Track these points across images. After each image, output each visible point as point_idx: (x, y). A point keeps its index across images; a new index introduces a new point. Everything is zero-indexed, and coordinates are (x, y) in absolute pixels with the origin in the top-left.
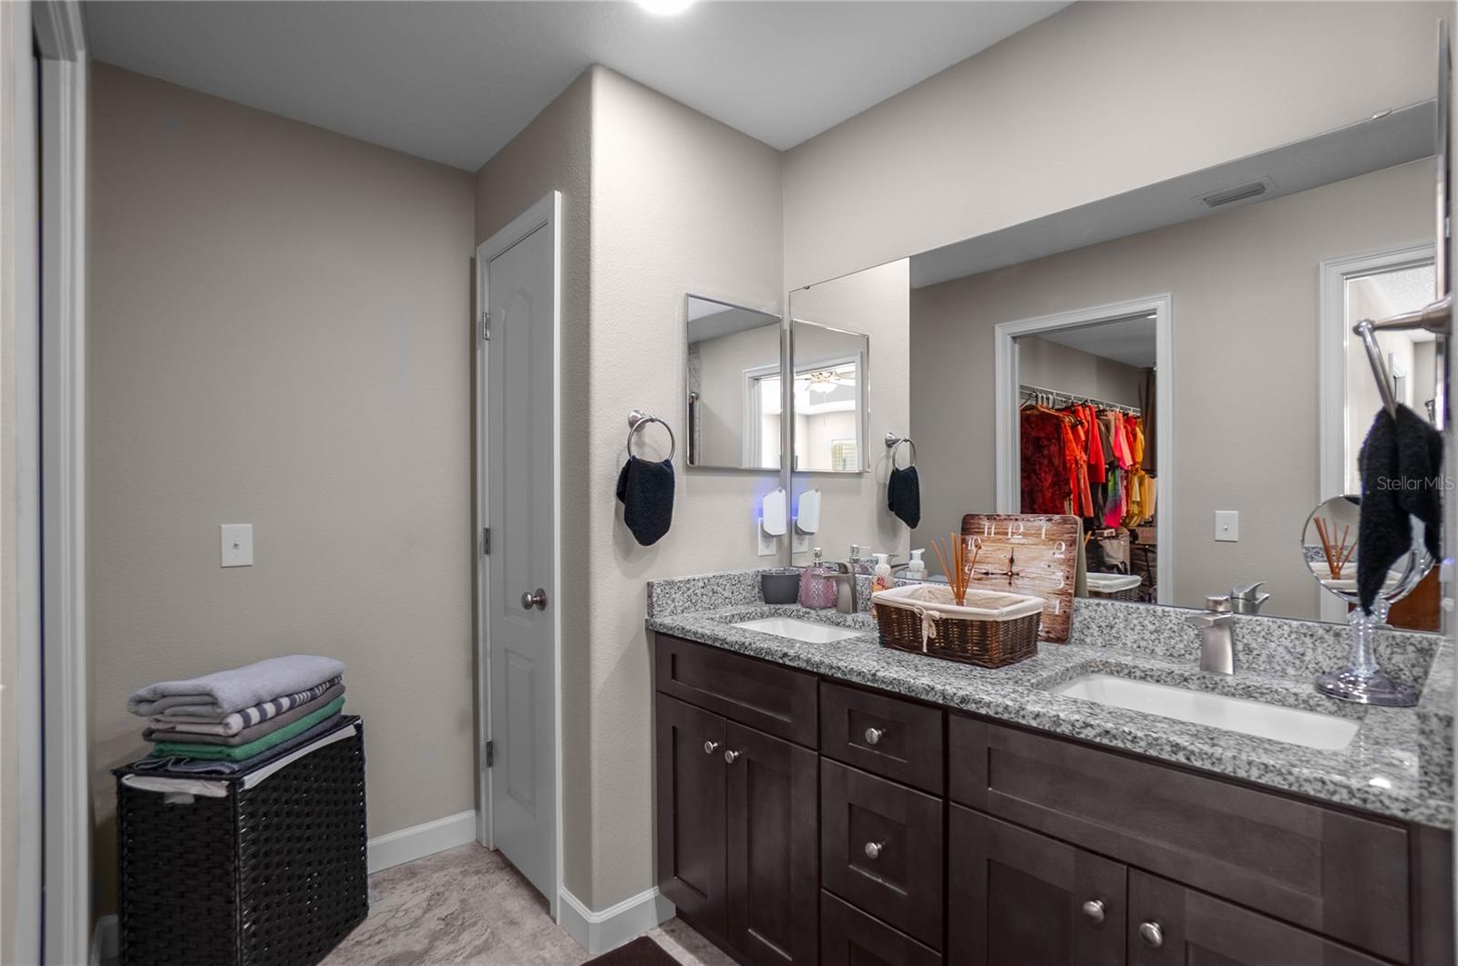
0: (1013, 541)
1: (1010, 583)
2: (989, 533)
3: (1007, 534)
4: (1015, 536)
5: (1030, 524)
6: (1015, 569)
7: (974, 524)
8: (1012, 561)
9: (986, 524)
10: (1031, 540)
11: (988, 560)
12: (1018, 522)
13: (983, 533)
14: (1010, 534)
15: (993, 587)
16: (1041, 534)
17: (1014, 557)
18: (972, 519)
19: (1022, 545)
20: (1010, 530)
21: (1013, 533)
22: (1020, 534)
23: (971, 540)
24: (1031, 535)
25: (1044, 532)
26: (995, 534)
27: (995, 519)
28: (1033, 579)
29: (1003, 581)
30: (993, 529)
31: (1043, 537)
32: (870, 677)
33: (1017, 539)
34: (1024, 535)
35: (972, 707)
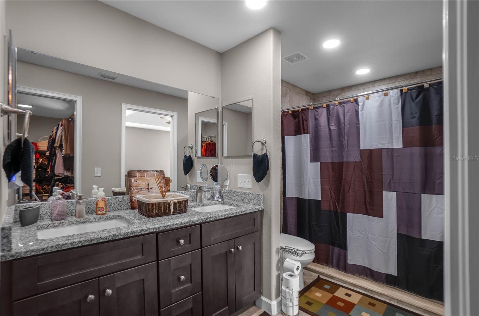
0: (147, 178)
1: (149, 192)
2: (139, 177)
3: (145, 176)
4: (148, 177)
5: (151, 173)
6: (150, 187)
7: (133, 174)
8: (148, 184)
9: (137, 174)
10: (153, 178)
11: (140, 185)
12: (148, 173)
13: (137, 176)
14: (146, 176)
15: (143, 194)
16: (155, 176)
17: (149, 183)
18: (132, 172)
19: (150, 179)
20: (146, 175)
21: (147, 176)
22: (149, 176)
23: (133, 179)
24: (152, 176)
25: (156, 174)
26: (141, 177)
27: (140, 172)
28: (155, 189)
29: (146, 191)
30: (140, 175)
31: (156, 176)
32: (180, 224)
33: (148, 178)
34: (150, 176)
35: (209, 220)
